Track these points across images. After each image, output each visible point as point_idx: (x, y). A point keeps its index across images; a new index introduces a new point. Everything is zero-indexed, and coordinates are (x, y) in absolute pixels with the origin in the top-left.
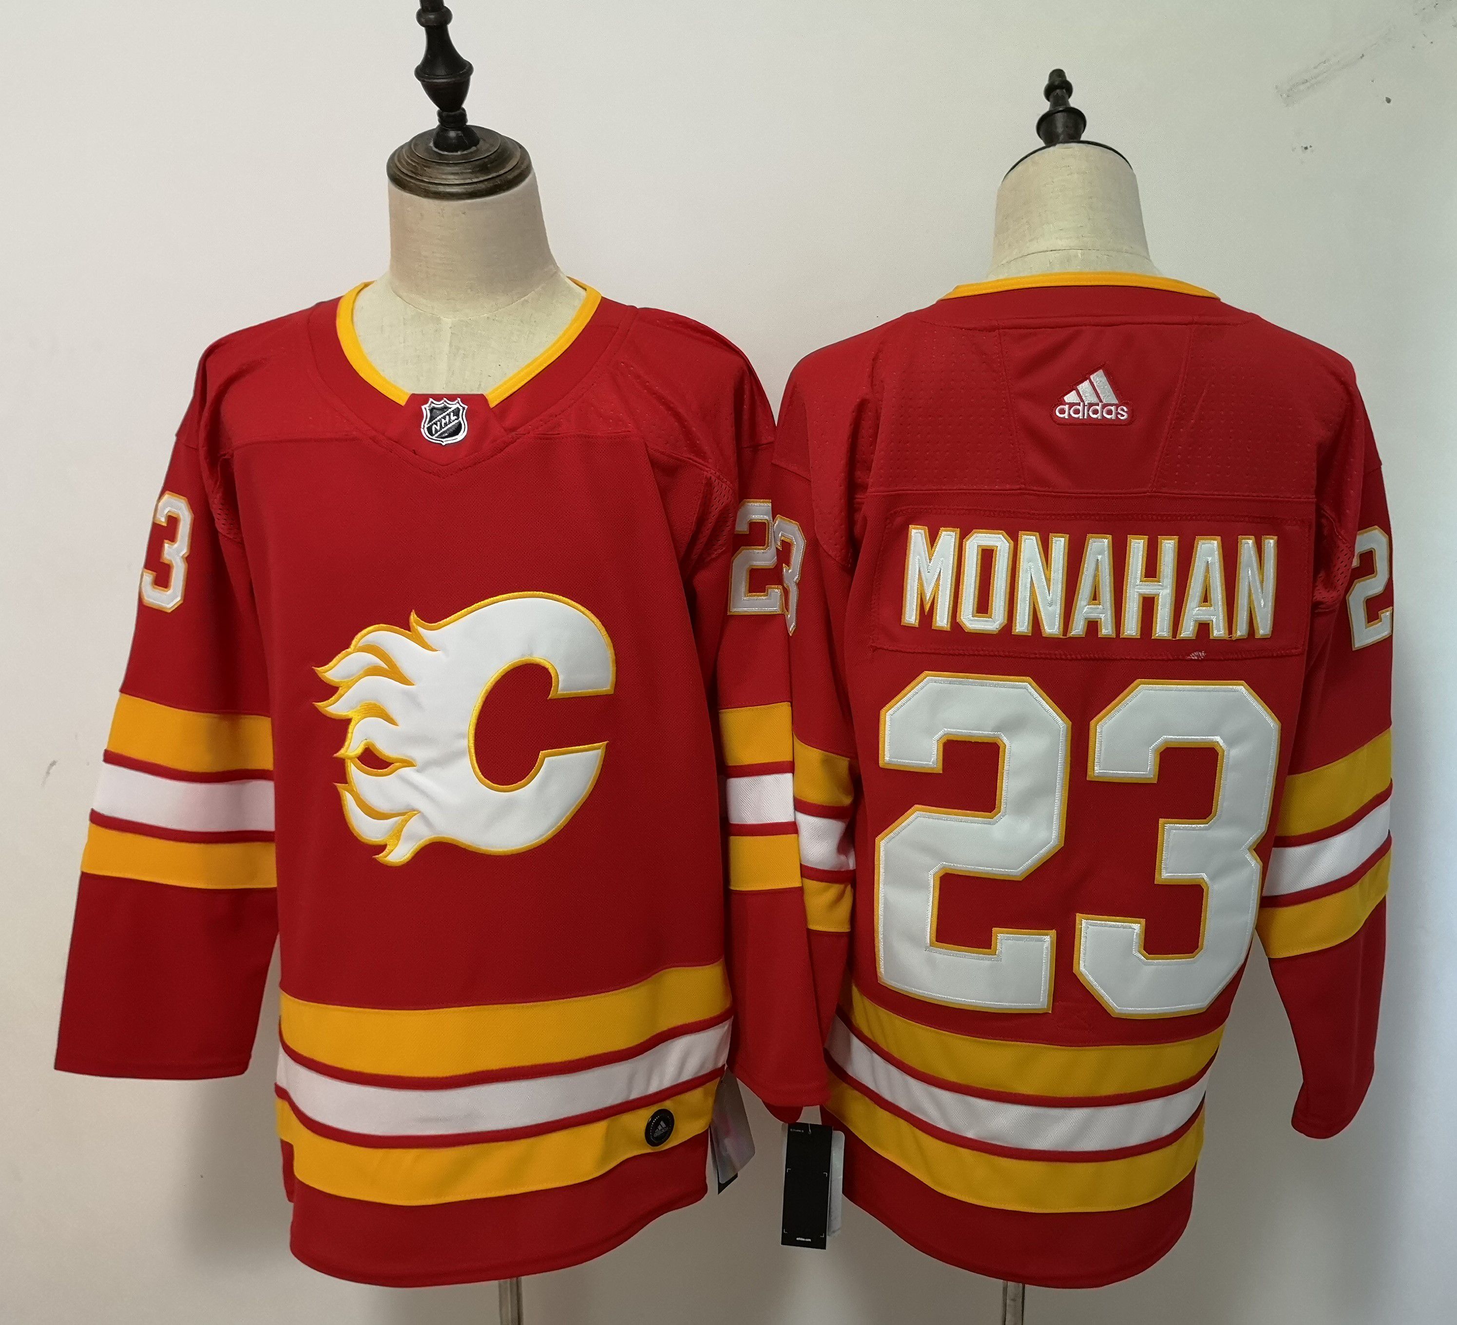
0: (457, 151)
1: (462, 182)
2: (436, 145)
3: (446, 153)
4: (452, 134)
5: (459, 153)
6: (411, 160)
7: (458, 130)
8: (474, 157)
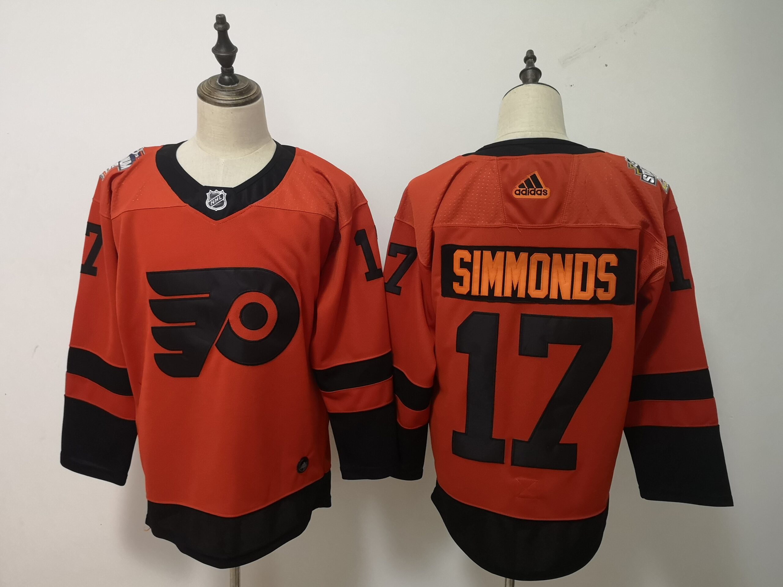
0: (229, 85)
1: (231, 99)
2: (220, 82)
3: (224, 86)
4: (226, 77)
5: (230, 86)
6: (209, 89)
7: (230, 76)
8: (237, 88)
